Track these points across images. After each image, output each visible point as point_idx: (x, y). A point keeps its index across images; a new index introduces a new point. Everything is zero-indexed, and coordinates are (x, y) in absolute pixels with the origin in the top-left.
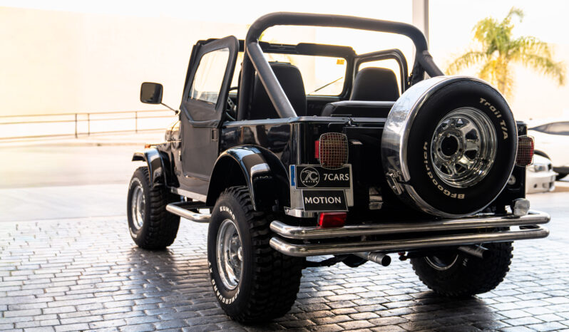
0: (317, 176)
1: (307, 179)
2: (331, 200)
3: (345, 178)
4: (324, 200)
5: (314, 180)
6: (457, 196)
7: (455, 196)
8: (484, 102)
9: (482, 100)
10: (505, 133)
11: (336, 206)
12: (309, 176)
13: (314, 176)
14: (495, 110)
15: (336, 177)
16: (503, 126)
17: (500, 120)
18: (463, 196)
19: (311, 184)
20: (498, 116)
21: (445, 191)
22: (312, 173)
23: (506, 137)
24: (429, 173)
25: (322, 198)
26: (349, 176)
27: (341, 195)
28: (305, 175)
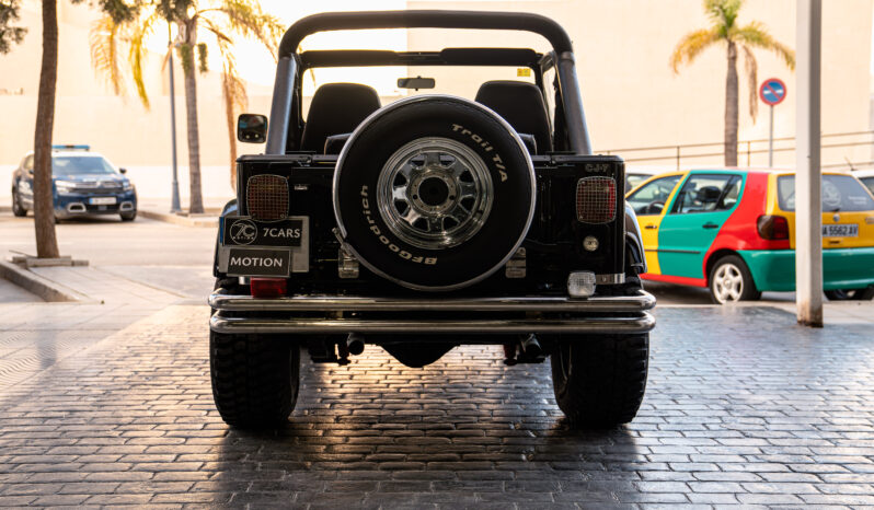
0: (254, 231)
1: (238, 234)
2: (268, 262)
3: (294, 234)
4: (258, 262)
5: (248, 236)
6: (424, 260)
7: (420, 260)
8: (460, 130)
9: (457, 127)
10: (503, 173)
11: (275, 269)
12: (243, 230)
13: (248, 231)
14: (480, 140)
15: (282, 233)
16: (498, 162)
17: (492, 154)
18: (434, 261)
19: (244, 241)
20: (488, 149)
21: (403, 252)
22: (246, 226)
23: (504, 179)
24: (373, 228)
25: (255, 259)
26: (300, 232)
27: (285, 257)
28: (236, 230)
